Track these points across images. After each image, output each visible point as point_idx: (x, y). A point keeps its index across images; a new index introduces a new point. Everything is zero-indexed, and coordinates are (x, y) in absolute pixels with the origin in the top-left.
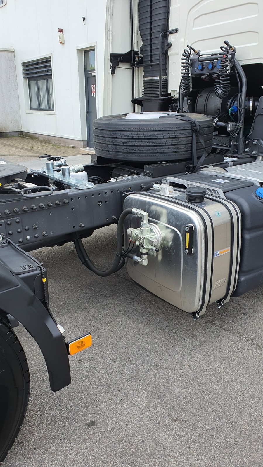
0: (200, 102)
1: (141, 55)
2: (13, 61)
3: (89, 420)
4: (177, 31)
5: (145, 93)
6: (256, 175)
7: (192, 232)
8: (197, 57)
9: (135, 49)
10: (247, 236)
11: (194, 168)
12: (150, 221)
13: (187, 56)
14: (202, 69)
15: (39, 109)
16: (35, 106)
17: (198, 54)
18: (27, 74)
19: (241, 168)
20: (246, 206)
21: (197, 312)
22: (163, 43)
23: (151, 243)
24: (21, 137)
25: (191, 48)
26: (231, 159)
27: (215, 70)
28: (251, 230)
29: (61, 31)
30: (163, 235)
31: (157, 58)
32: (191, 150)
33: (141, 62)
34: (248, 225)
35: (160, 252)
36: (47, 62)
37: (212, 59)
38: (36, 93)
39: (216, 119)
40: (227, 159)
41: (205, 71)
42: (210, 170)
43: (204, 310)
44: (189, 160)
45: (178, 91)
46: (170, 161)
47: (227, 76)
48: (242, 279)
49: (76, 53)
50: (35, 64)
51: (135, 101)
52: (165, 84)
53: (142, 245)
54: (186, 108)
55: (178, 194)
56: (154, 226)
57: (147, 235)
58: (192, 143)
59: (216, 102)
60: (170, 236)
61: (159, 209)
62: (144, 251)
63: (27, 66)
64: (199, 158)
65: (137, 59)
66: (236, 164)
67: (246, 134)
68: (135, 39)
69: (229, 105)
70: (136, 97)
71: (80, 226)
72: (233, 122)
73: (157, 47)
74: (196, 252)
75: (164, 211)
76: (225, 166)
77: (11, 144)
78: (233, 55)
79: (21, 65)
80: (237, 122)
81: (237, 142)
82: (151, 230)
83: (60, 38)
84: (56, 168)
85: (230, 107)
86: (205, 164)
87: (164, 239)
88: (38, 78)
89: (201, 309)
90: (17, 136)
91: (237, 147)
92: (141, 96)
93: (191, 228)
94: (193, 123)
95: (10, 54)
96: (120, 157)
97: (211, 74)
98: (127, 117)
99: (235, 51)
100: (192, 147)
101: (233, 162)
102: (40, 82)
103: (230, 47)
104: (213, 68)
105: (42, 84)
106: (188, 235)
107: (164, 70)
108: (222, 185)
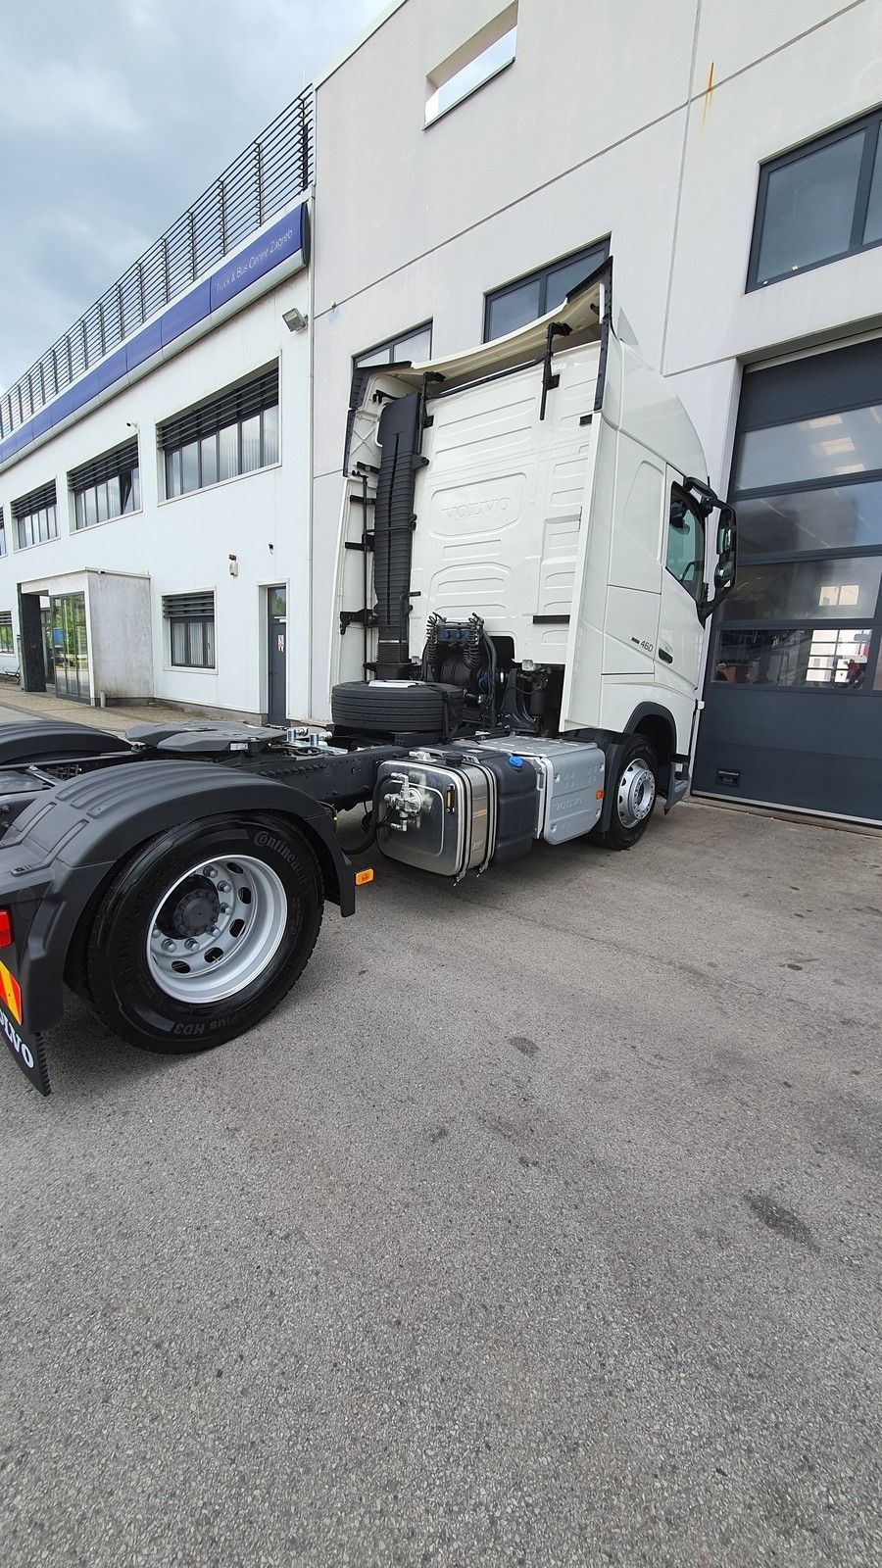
0: (447, 670)
1: (374, 614)
2: (147, 593)
3: (360, 969)
4: (419, 594)
5: (379, 657)
6: (510, 748)
7: (453, 791)
8: (443, 624)
9: (369, 608)
10: (502, 801)
11: (446, 739)
12: (410, 786)
13: (432, 623)
14: (449, 637)
15: (188, 664)
16: (180, 658)
17: (444, 621)
18: (170, 613)
19: (495, 742)
20: (500, 771)
21: (458, 875)
22: (403, 604)
23: (412, 805)
24: (151, 706)
25: (436, 615)
26: (483, 733)
27: (463, 640)
28: (507, 794)
29: (233, 558)
30: (423, 799)
31: (395, 619)
32: (443, 721)
33: (375, 623)
34: (503, 790)
35: (418, 819)
36: (206, 599)
37: (459, 627)
38: (183, 642)
39: (465, 691)
40: (478, 733)
41: (451, 639)
42: (462, 743)
43: (464, 872)
44: (441, 731)
45: (421, 658)
46: (420, 732)
47: (476, 647)
48: (499, 846)
49: (256, 590)
50: (185, 599)
51: (367, 666)
52: (406, 647)
53: (402, 809)
54: (430, 676)
55: (435, 760)
56: (414, 791)
57: (408, 799)
58: (443, 714)
59: (464, 672)
60: (430, 800)
61: (417, 774)
62: (404, 815)
63: (170, 601)
64: (450, 730)
65: (370, 618)
66: (488, 737)
67: (497, 707)
68: (369, 596)
69: (478, 675)
70: (368, 661)
71: (334, 794)
72: (482, 693)
73: (395, 607)
74: (457, 810)
75: (424, 776)
76: (477, 739)
77: (141, 716)
78: (481, 627)
79: (161, 598)
80: (487, 694)
81: (489, 715)
82: (411, 795)
83: (231, 568)
84: (298, 737)
85: (480, 678)
86: (458, 736)
87: (424, 803)
88: (188, 620)
89: (461, 871)
90: (145, 704)
91: (489, 721)
92: (374, 660)
93: (452, 787)
94: (444, 694)
95: (142, 581)
96: (367, 726)
97: (458, 643)
98: (370, 685)
99: (483, 622)
100: (443, 718)
101: (485, 735)
102: (192, 626)
103: (478, 618)
104: (460, 637)
105: (196, 631)
106: (449, 794)
107: (404, 634)
108: (477, 755)
